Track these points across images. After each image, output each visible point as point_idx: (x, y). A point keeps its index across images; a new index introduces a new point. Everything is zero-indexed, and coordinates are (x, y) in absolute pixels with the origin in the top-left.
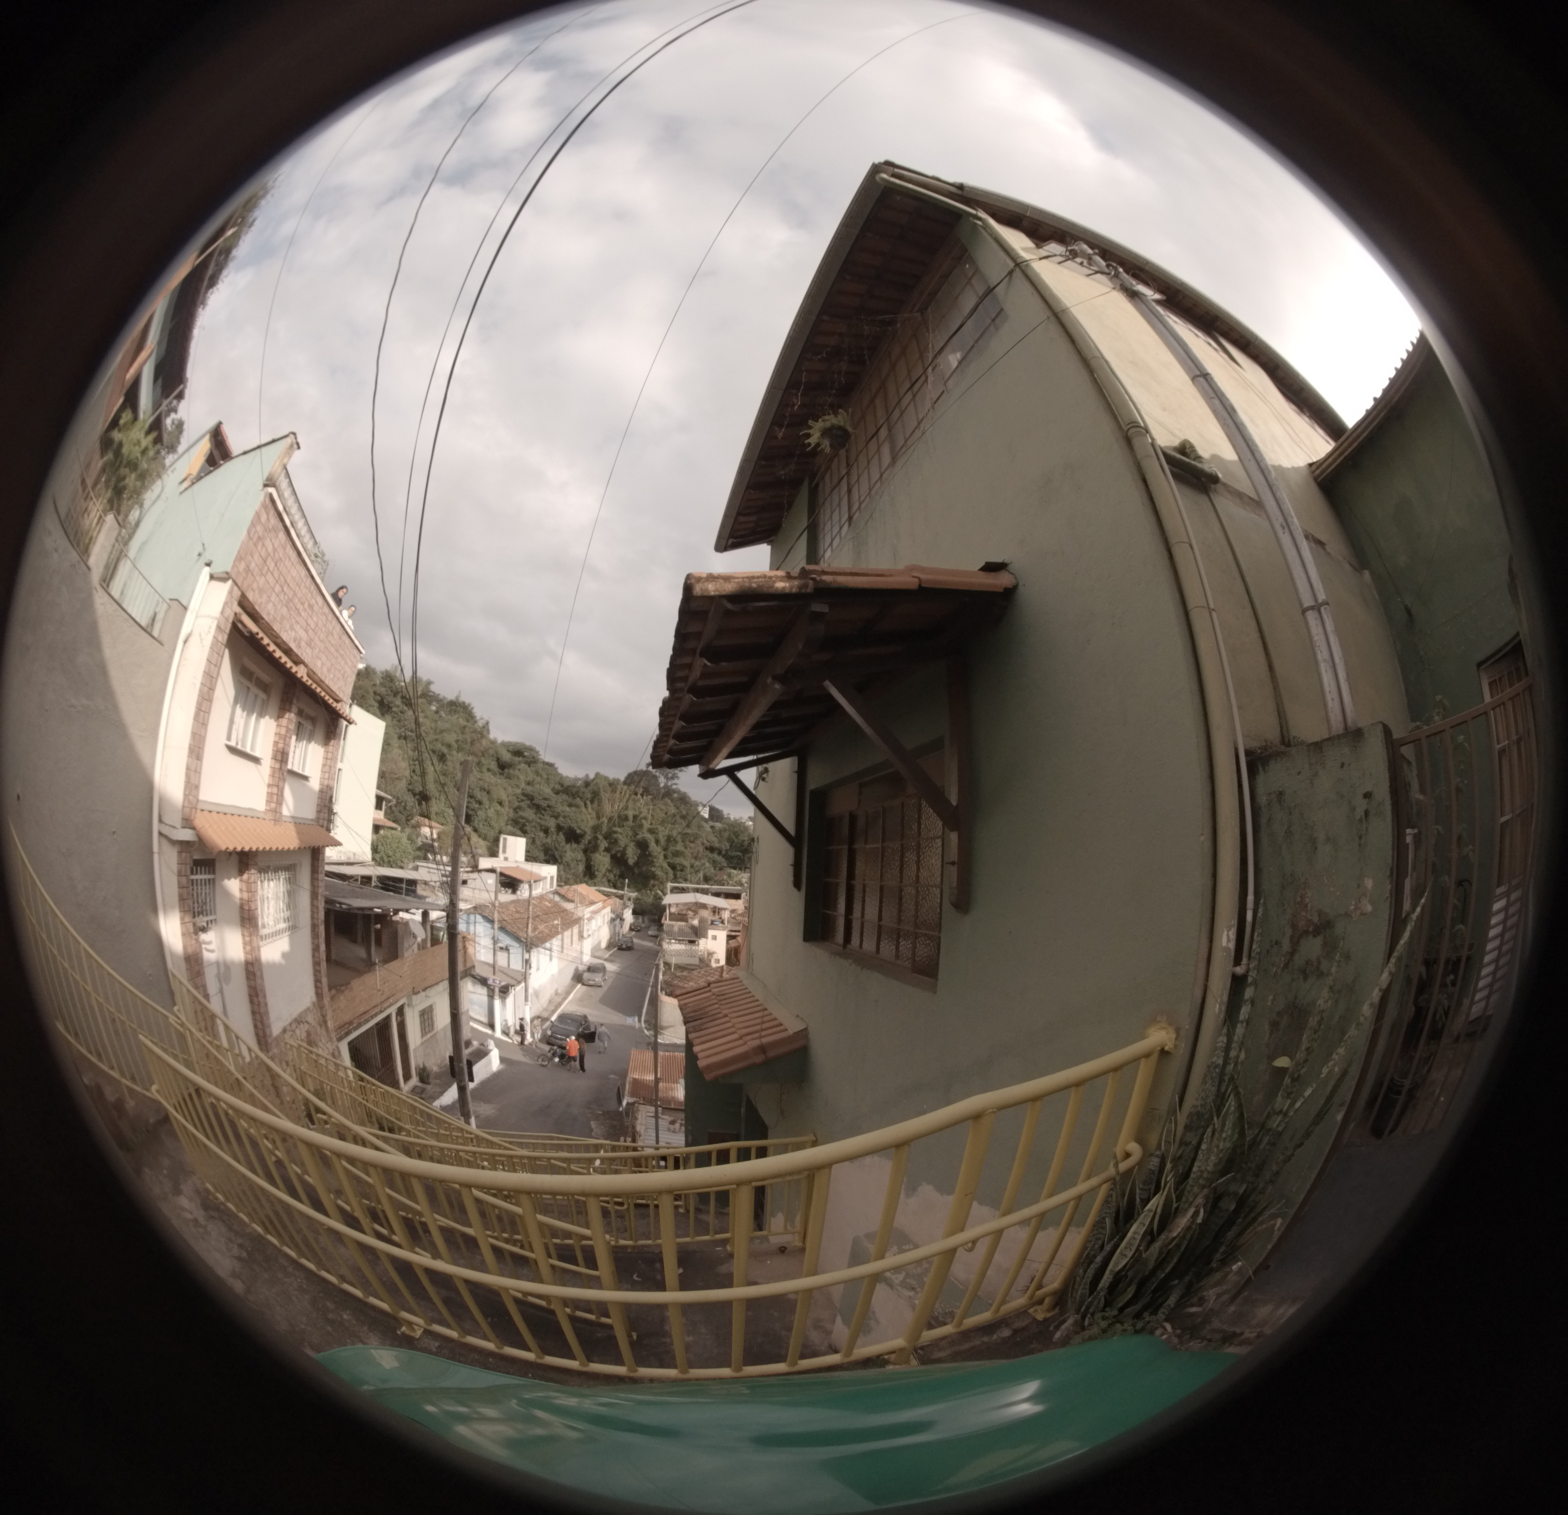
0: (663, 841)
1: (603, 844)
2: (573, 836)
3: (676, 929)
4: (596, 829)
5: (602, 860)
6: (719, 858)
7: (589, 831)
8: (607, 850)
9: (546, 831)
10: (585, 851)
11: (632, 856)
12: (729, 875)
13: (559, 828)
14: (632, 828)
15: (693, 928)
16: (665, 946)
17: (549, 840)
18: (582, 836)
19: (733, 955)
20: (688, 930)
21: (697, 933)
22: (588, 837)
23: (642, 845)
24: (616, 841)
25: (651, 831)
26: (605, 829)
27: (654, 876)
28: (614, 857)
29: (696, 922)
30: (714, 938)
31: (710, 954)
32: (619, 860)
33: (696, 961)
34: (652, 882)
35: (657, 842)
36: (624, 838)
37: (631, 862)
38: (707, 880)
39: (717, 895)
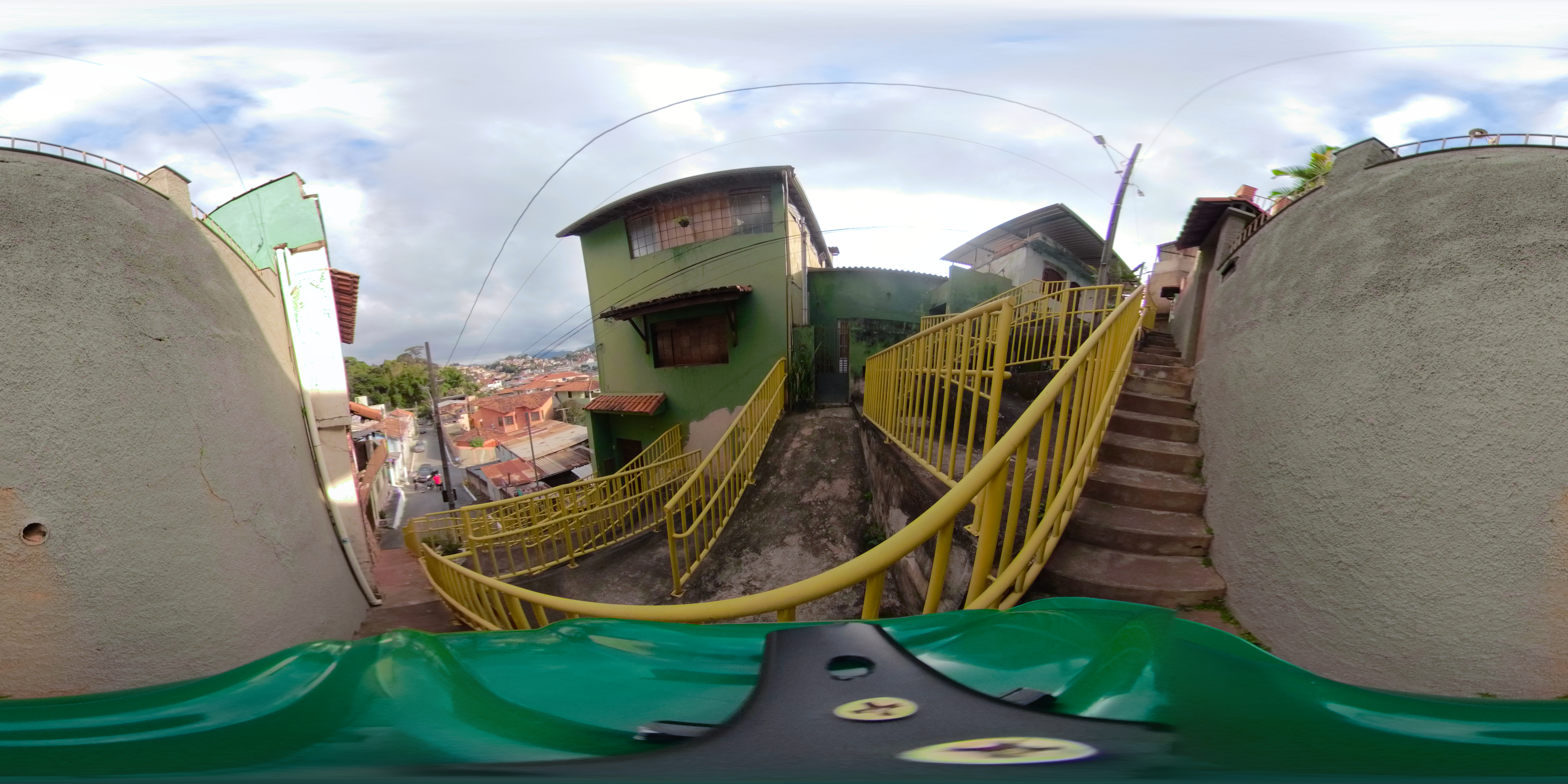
0: (423, 381)
1: (397, 390)
2: (382, 390)
3: (446, 418)
4: (392, 384)
5: (398, 397)
6: (447, 384)
7: (388, 386)
8: (399, 392)
9: (370, 391)
10: (389, 395)
11: (411, 391)
12: (455, 391)
13: (376, 388)
14: (408, 380)
15: (453, 415)
16: (445, 426)
17: (372, 395)
18: (386, 389)
19: (472, 422)
20: (451, 417)
21: (456, 418)
22: (389, 389)
23: (415, 386)
24: (403, 387)
25: (417, 379)
26: (396, 383)
27: (423, 399)
28: (403, 395)
29: (454, 413)
30: (463, 418)
31: (463, 425)
32: (405, 395)
33: (459, 430)
34: (422, 401)
35: (421, 383)
36: (406, 385)
37: (411, 394)
38: (445, 395)
39: (455, 399)
